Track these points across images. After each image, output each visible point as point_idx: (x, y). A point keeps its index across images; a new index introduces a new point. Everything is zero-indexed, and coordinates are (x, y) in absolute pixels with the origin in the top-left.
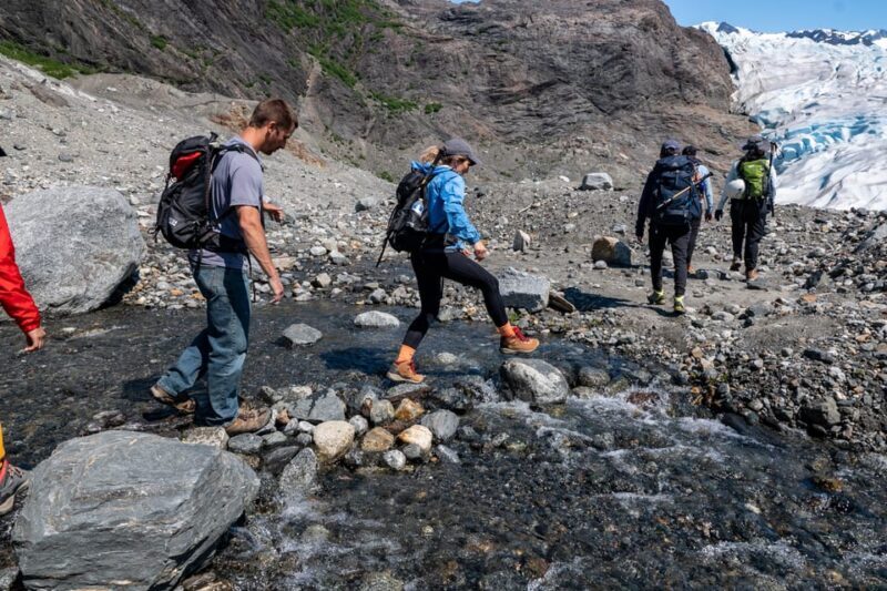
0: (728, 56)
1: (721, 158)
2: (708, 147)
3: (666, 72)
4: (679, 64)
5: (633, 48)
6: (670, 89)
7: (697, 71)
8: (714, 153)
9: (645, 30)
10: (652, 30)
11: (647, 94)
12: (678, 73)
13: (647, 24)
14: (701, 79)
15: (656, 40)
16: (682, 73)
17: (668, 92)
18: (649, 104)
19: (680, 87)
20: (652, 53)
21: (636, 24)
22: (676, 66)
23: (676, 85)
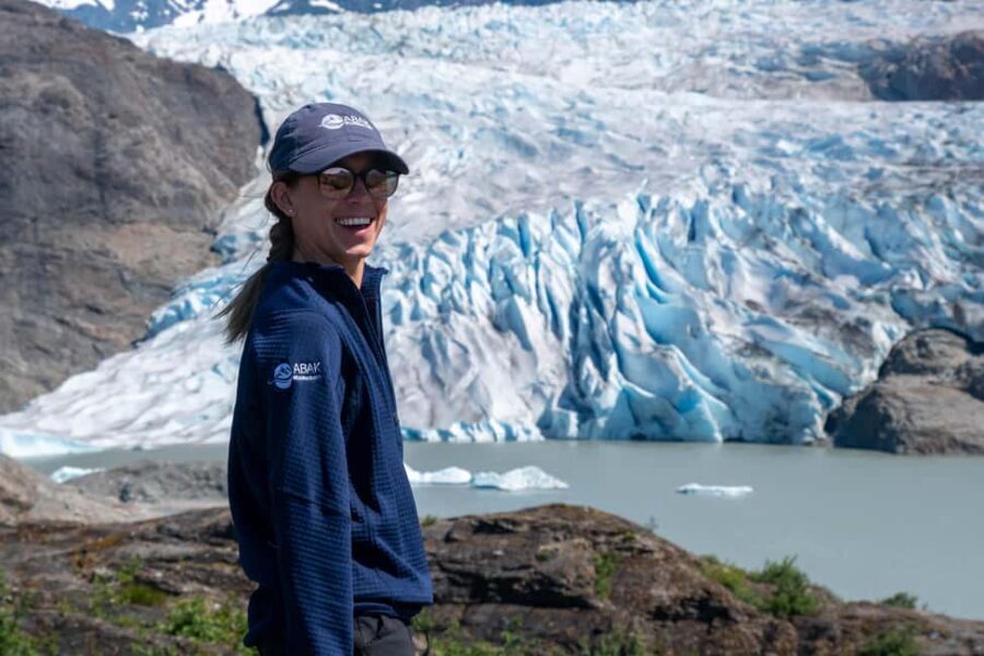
0: (259, 112)
1: (107, 317)
2: (90, 302)
3: (80, 174)
4: (105, 159)
5: (16, 144)
6: (82, 201)
7: (133, 171)
8: (98, 311)
9: (45, 112)
10: (60, 109)
11: (33, 215)
12: (100, 175)
13: (49, 101)
14: (140, 182)
15: (66, 124)
16: (107, 176)
17: (81, 205)
18: (35, 230)
19: (102, 197)
20: (55, 146)
21: (29, 103)
22: (98, 163)
23: (95, 193)
